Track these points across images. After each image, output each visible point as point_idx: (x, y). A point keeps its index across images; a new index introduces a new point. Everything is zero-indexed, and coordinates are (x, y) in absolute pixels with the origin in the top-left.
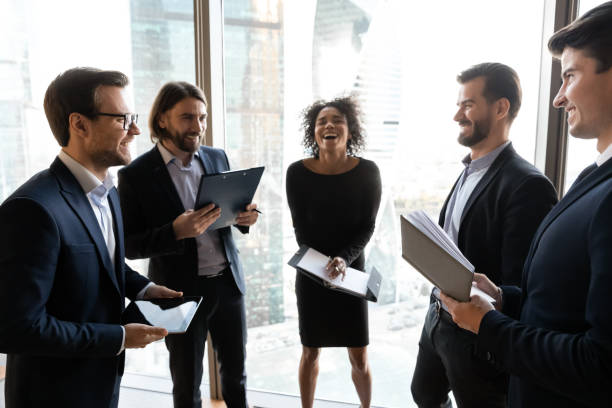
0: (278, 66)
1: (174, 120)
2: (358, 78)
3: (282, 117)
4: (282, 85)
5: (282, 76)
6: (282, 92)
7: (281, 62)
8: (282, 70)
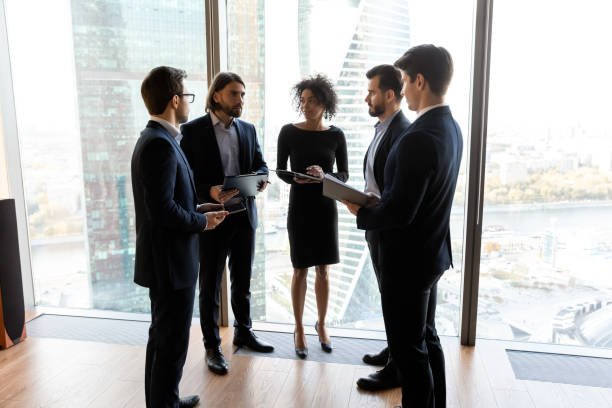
0: (257, 23)
1: (224, 97)
2: (355, 37)
3: (262, 87)
4: (263, 46)
5: (262, 36)
6: (262, 55)
7: (261, 18)
8: (262, 27)
